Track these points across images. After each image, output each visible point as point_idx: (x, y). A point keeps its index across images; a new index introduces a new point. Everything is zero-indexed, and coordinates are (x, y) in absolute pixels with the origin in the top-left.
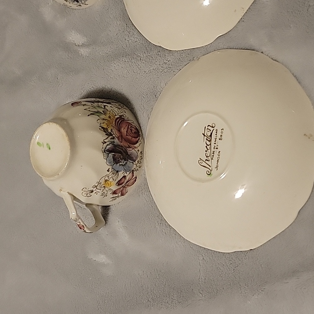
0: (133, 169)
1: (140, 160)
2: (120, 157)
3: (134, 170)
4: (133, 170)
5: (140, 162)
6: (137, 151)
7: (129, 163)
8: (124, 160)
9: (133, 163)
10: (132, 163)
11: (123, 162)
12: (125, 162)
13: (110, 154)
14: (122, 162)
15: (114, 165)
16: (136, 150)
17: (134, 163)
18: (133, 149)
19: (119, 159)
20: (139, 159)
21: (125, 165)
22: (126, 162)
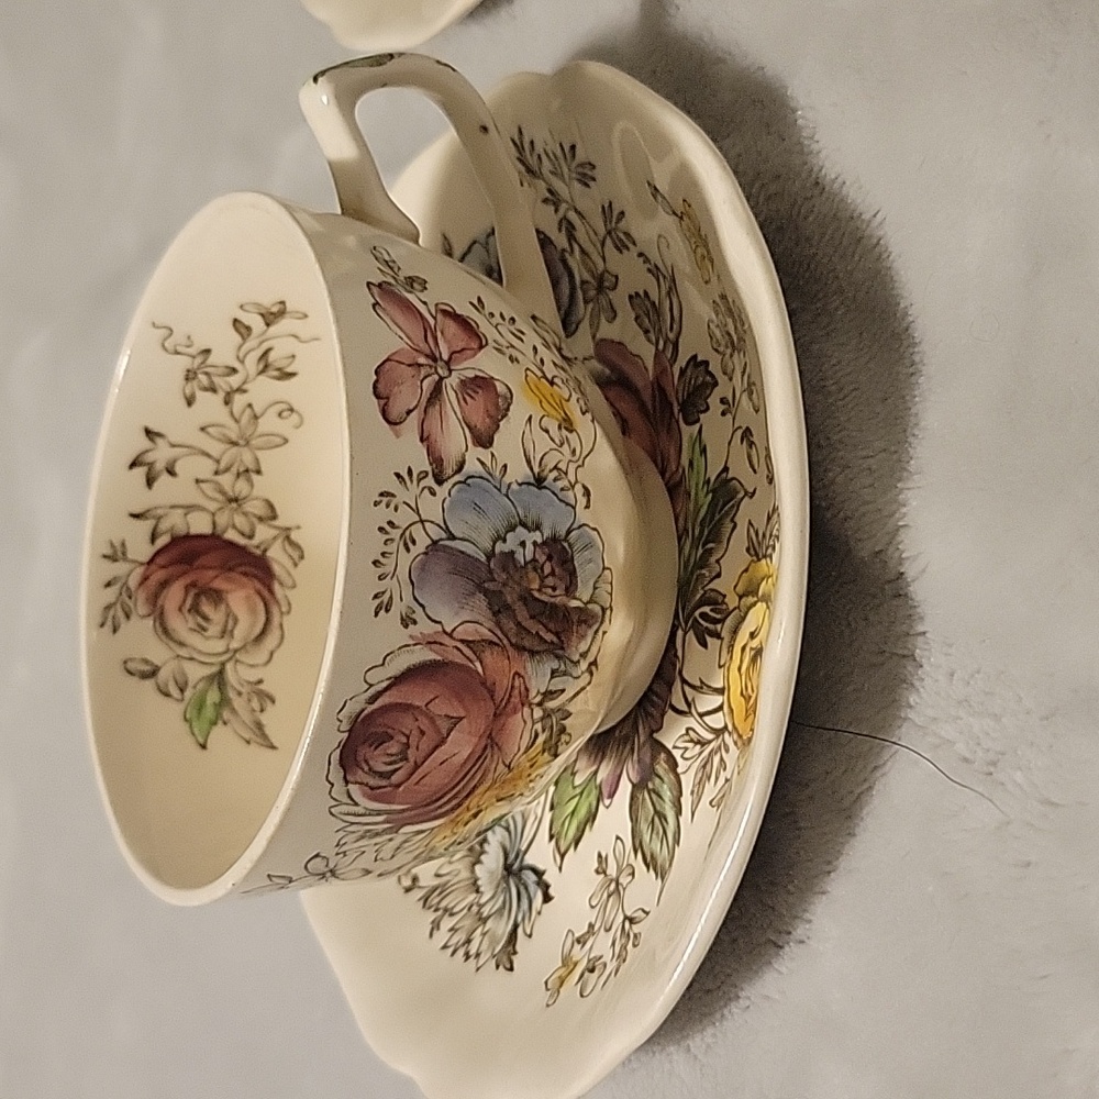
0: (442, 491)
1: (392, 548)
2: (542, 579)
3: (430, 481)
4: (440, 482)
5: (395, 534)
6: (419, 615)
7: (475, 535)
8: (519, 557)
9: (447, 530)
10: (452, 537)
11: (523, 544)
12: (511, 543)
13: (585, 599)
14: (530, 546)
15: (569, 532)
16: (424, 627)
17: (436, 533)
18: (450, 635)
19: (547, 569)
20: (405, 560)
21: (512, 528)
22: (500, 547)
